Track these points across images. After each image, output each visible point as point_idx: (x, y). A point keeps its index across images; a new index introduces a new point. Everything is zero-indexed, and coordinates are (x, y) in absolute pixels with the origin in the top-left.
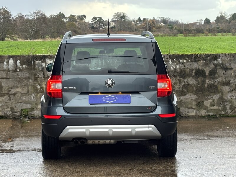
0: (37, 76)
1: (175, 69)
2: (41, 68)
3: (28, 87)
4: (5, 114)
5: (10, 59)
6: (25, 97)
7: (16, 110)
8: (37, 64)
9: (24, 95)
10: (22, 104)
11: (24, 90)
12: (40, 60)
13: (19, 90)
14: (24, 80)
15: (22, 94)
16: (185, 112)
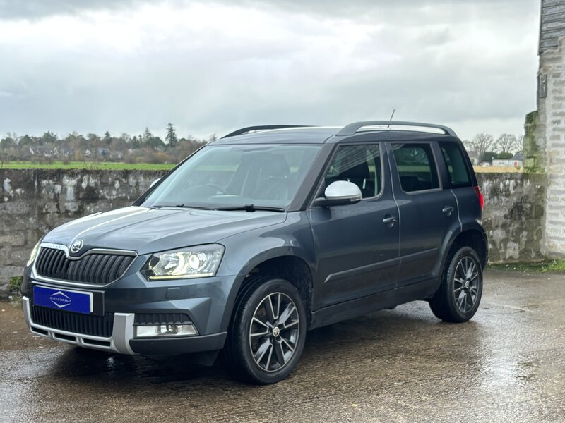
0: (44, 211)
2: (53, 195)
3: (26, 233)
6: (18, 252)
8: (45, 187)
9: (18, 250)
10: (13, 267)
11: (19, 240)
12: (52, 178)
13: (7, 239)
14: (17, 218)
15: (14, 246)
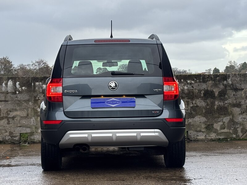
0: (37, 98)
1: (183, 90)
2: (41, 90)
3: (28, 110)
4: (3, 138)
5: (9, 80)
7: (14, 135)
8: (37, 86)
9: (24, 119)
10: (21, 128)
11: (24, 114)
12: (41, 81)
13: (18, 113)
14: (23, 102)
15: (21, 117)
16: (194, 135)
